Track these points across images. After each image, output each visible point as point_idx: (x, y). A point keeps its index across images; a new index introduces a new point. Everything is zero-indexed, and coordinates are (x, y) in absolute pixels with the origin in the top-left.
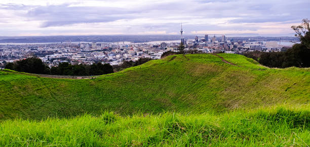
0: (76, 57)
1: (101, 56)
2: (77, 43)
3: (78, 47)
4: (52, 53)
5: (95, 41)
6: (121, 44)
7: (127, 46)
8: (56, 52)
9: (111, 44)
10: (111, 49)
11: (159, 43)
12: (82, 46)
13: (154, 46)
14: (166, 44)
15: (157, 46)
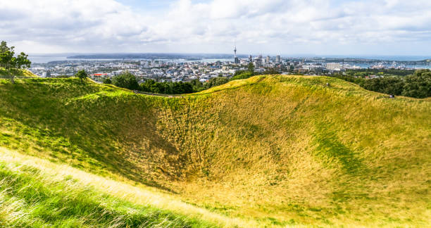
0: (138, 73)
1: (160, 73)
2: (137, 60)
3: (139, 64)
4: (117, 69)
5: (153, 59)
6: (177, 62)
7: (182, 64)
8: (120, 68)
9: (167, 61)
10: (168, 67)
11: (214, 61)
12: (142, 63)
13: (209, 65)
14: (221, 63)
15: (212, 65)
